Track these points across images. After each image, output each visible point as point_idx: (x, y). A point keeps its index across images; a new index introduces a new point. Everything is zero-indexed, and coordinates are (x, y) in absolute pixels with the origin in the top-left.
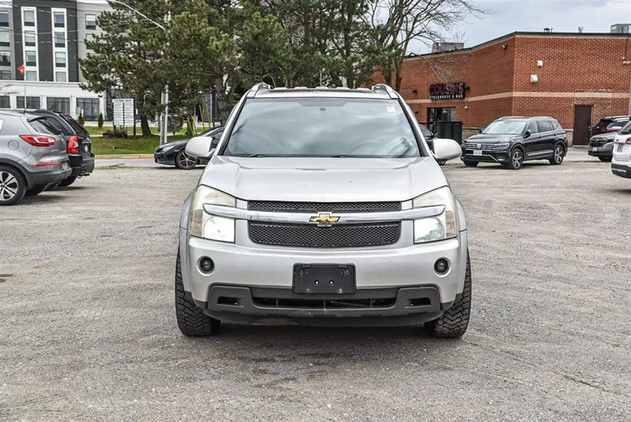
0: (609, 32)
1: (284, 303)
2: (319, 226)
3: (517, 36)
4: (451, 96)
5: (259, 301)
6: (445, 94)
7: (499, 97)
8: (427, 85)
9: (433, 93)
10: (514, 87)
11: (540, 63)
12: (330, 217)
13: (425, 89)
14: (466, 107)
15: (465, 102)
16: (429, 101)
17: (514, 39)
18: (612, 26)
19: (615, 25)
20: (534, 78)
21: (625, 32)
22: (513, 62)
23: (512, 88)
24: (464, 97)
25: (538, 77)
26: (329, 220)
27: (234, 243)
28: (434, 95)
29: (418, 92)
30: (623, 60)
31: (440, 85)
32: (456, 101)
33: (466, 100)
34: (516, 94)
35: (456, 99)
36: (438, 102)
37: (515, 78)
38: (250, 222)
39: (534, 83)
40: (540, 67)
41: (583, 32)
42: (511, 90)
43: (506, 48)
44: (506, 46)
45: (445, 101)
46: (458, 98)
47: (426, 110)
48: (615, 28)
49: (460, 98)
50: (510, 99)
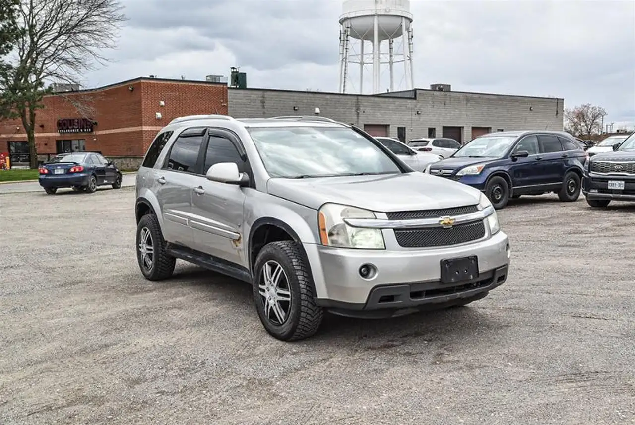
0: (205, 80)
1: (429, 293)
2: (444, 228)
3: (142, 81)
4: (80, 130)
5: (414, 295)
6: (73, 128)
7: (128, 131)
8: (55, 120)
9: (60, 128)
10: (144, 122)
11: (162, 103)
12: (451, 220)
13: (54, 124)
14: (95, 139)
15: (94, 135)
16: (58, 134)
17: (140, 84)
18: (207, 77)
19: (209, 76)
20: (159, 115)
21: (217, 82)
22: (140, 102)
23: (141, 123)
24: (92, 131)
25: (162, 114)
26: (450, 222)
27: (385, 249)
28: (62, 129)
29: (45, 126)
30: (222, 103)
31: (67, 120)
32: (84, 134)
33: (94, 133)
34: (145, 128)
35: (85, 132)
36: (66, 135)
37: (143, 115)
38: (395, 230)
39: (158, 119)
40: (162, 106)
41: (185, 79)
42: (141, 125)
43: (132, 91)
44: (133, 89)
45: (73, 134)
46: (86, 131)
47: (55, 143)
48: (209, 78)
49: (89, 132)
50: (142, 131)
